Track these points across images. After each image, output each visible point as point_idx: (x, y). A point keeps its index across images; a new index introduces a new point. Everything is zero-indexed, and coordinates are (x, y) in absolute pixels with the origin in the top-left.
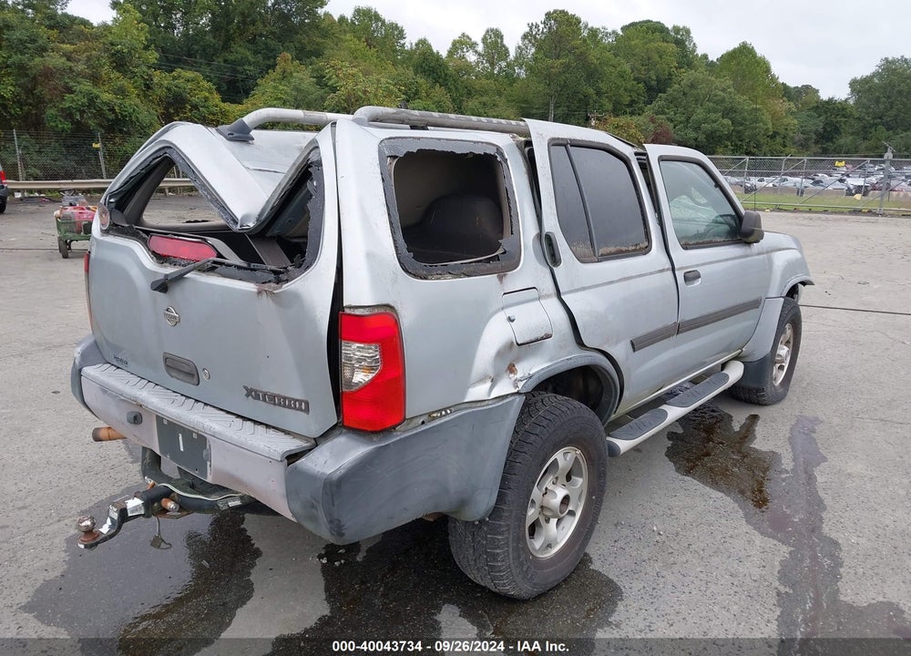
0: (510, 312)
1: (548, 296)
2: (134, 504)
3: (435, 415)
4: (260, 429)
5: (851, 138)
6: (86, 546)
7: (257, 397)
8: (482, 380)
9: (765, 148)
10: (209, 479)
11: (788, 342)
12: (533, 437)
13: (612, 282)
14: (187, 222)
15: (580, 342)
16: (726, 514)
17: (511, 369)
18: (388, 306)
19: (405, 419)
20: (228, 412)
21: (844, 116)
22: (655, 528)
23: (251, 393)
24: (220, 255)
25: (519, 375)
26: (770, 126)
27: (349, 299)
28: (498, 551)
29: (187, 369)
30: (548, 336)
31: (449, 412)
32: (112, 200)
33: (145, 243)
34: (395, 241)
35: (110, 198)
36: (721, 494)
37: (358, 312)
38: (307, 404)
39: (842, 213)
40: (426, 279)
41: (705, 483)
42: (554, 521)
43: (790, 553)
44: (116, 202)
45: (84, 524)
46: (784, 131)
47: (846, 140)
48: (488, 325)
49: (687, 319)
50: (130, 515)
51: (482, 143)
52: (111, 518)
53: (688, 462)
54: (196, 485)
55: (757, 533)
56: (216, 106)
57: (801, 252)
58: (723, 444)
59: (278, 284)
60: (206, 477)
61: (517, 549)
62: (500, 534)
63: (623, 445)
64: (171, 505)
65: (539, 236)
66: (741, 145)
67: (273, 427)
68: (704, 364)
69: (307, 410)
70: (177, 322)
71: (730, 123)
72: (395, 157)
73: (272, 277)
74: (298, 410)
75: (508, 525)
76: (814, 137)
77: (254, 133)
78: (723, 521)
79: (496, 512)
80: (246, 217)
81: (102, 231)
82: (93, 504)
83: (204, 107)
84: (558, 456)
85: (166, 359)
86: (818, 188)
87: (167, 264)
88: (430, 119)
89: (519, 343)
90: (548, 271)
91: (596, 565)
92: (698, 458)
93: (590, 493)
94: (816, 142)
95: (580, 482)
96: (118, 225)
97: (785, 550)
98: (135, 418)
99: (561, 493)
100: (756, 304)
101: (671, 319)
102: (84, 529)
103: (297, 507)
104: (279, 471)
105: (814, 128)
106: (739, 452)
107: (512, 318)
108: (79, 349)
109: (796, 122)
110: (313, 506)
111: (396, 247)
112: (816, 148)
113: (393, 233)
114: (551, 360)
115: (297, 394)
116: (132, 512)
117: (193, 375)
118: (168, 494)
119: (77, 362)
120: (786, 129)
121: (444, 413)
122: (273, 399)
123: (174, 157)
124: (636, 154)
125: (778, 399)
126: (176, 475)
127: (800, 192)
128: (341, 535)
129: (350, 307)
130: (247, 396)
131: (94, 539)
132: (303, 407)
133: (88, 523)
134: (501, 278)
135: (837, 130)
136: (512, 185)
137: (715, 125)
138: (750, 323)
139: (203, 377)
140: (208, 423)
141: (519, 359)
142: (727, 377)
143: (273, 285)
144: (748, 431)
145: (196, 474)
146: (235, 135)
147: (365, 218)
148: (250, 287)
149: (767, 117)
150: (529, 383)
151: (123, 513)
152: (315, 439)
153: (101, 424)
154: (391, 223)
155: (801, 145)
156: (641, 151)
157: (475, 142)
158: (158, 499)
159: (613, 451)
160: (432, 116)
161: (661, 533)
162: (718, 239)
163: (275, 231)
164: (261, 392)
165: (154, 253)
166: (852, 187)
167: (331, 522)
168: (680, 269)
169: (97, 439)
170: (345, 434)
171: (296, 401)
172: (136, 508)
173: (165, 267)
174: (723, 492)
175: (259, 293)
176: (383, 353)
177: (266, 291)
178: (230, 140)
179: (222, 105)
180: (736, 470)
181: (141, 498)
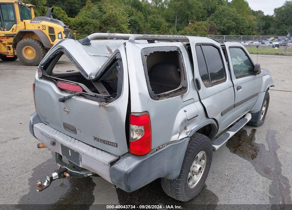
0: (185, 108)
1: (196, 101)
2: (55, 175)
3: (160, 147)
4: (99, 151)
5: (274, 28)
6: (39, 191)
7: (98, 140)
8: (176, 133)
9: (246, 32)
10: (81, 166)
11: (265, 105)
12: (191, 150)
13: (216, 93)
14: (67, 71)
15: (207, 116)
16: (249, 168)
17: (185, 128)
18: (147, 112)
19: (151, 150)
20: (87, 144)
21: (272, 21)
22: (226, 174)
23: (95, 139)
24: (84, 91)
25: (188, 131)
26: (248, 24)
27: (133, 110)
28: (179, 189)
29: (72, 129)
30: (197, 116)
31: (165, 145)
32: (42, 67)
33: (56, 84)
34: (148, 87)
35: (41, 66)
36: (246, 161)
37: (136, 115)
38: (117, 144)
39: (272, 54)
40: (158, 100)
41: (241, 157)
42: (195, 176)
43: (272, 183)
44: (44, 67)
45: (38, 183)
46: (252, 26)
47: (272, 29)
48: (178, 114)
49: (237, 103)
50: (54, 179)
51: (174, 46)
52: (47, 180)
53: (234, 148)
54: (75, 167)
55: (260, 175)
56: (66, 19)
57: (270, 75)
58: (245, 141)
59: (106, 103)
60: (79, 165)
61: (185, 188)
62: (180, 183)
63: (217, 147)
64: (67, 175)
65: (193, 79)
66: (238, 31)
67: (104, 151)
68: (240, 116)
69: (117, 146)
70: (68, 112)
71: (235, 23)
72: (146, 56)
73: (104, 100)
74: (113, 146)
75: (183, 180)
76: (262, 28)
77: (91, 42)
78: (248, 171)
79: (179, 177)
80: (91, 74)
81: (39, 77)
82: (37, 166)
83: (62, 19)
84: (198, 155)
85: (64, 125)
86: (263, 45)
87: (64, 92)
88: (155, 38)
89: (188, 119)
90: (196, 92)
91: (208, 188)
92: (237, 147)
93: (207, 165)
94: (263, 30)
95: (204, 161)
96: (45, 76)
97: (270, 182)
98: (53, 143)
99: (199, 166)
100: (257, 95)
101: (232, 103)
102: (39, 185)
103: (114, 180)
104: (108, 168)
105: (262, 25)
106: (251, 144)
107: (186, 111)
108: (32, 118)
109: (256, 23)
110: (120, 181)
111: (148, 90)
112: (262, 32)
113: (147, 84)
114: (198, 124)
115: (113, 140)
116: (54, 178)
117: (74, 131)
118: (66, 171)
119: (32, 122)
120: (253, 25)
121: (163, 146)
122: (104, 142)
123: (64, 51)
124: (221, 46)
125: (261, 124)
126: (68, 163)
127: (257, 47)
128: (130, 190)
129: (133, 113)
130: (95, 140)
131: (42, 188)
132: (115, 145)
133: (40, 183)
134: (182, 97)
135: (269, 26)
136: (184, 61)
137: (230, 24)
138: (254, 101)
139: (78, 132)
140: (81, 149)
141: (188, 125)
142: (247, 119)
143: (105, 103)
144: (252, 136)
145: (76, 164)
146: (85, 43)
147: (138, 80)
148: (96, 103)
149: (247, 22)
150: (191, 133)
151: (51, 178)
152: (119, 156)
153: (40, 142)
154: (147, 81)
155: (258, 30)
156: (222, 44)
157: (171, 47)
158: (63, 173)
159: (214, 149)
160: (155, 36)
161: (228, 175)
162: (246, 74)
163: (101, 79)
164: (100, 139)
165: (59, 88)
166: (274, 45)
167: (127, 186)
168: (235, 86)
169: (39, 147)
170: (130, 155)
171: (112, 143)
172: (56, 176)
173: (64, 93)
174: (247, 160)
175: (100, 106)
176: (145, 129)
177: (102, 105)
178: (83, 45)
179: (68, 18)
180: (250, 151)
181: (57, 173)
